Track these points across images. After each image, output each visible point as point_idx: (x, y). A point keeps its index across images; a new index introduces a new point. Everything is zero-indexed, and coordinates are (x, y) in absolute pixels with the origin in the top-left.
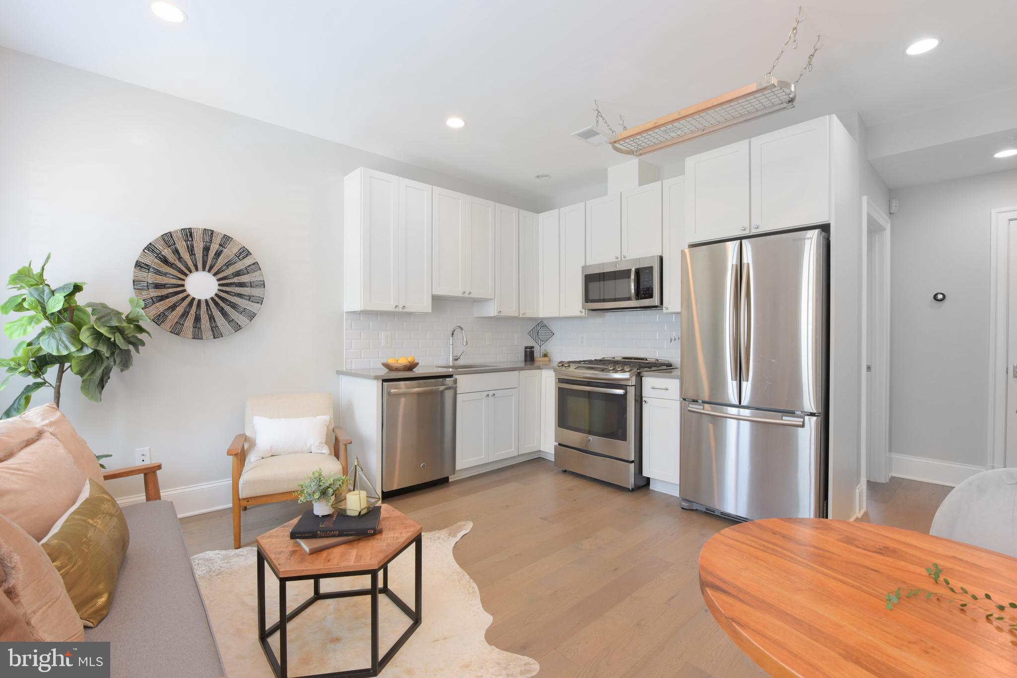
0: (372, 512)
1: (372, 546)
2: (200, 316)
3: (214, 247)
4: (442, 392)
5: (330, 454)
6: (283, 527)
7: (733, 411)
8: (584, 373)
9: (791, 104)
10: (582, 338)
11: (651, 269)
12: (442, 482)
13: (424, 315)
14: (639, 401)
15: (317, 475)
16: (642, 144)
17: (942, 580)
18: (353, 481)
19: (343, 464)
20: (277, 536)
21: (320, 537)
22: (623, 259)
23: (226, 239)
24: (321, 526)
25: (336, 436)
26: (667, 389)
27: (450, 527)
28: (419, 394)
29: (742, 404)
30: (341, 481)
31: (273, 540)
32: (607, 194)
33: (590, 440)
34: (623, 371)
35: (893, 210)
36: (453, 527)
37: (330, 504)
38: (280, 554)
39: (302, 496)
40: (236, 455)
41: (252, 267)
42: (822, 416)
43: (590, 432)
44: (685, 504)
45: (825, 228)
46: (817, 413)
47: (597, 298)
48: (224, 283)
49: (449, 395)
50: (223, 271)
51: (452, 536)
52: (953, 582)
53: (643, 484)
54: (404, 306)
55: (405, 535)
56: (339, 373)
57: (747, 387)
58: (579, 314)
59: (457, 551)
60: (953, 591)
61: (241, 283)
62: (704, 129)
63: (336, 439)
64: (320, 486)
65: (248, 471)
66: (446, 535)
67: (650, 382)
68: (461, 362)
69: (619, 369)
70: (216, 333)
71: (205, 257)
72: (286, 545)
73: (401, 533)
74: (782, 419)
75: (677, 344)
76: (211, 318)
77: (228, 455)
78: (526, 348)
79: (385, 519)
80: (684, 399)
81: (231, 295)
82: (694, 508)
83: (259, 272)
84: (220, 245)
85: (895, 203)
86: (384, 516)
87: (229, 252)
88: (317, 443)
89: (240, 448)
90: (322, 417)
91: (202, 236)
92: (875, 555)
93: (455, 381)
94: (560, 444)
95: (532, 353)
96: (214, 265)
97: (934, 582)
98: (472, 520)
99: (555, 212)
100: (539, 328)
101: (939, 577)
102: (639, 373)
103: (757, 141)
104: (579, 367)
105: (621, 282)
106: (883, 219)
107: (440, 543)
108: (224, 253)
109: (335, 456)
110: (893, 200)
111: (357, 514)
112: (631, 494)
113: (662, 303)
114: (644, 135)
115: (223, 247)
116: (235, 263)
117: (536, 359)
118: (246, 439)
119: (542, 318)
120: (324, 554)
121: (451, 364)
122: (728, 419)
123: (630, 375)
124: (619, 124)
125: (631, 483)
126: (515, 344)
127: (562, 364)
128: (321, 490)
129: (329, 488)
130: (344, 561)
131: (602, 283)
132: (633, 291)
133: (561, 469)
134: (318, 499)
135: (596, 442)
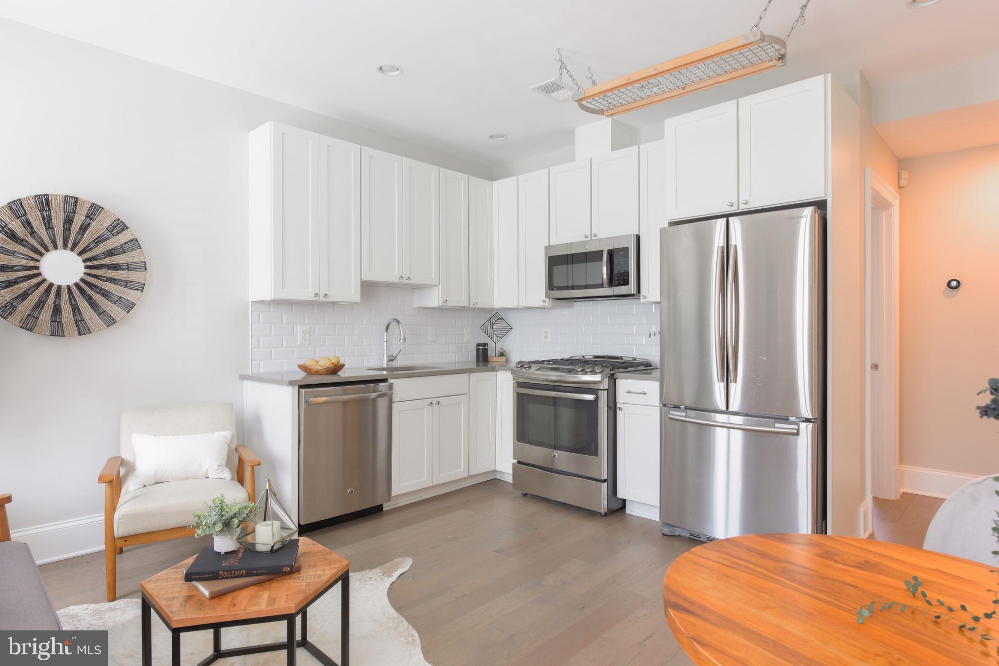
0: (287, 547)
1: (288, 587)
2: (61, 307)
3: (79, 220)
4: (374, 400)
5: (232, 479)
6: (175, 568)
7: (721, 418)
8: (548, 375)
9: (780, 61)
10: (546, 332)
11: (626, 250)
12: (376, 511)
13: (352, 305)
14: (613, 408)
15: (218, 502)
16: (614, 103)
17: (920, 593)
18: (264, 509)
19: (249, 489)
20: (167, 579)
21: (223, 578)
22: (593, 238)
23: (95, 210)
24: (223, 565)
25: (239, 457)
26: (645, 394)
27: (384, 565)
28: (345, 403)
29: (730, 410)
30: (249, 509)
31: (162, 584)
32: (574, 160)
33: (554, 456)
34: (593, 372)
35: (903, 183)
36: (388, 565)
37: (235, 538)
38: (172, 601)
39: (199, 529)
40: (110, 482)
41: (129, 244)
42: (819, 421)
43: (556, 447)
44: (667, 530)
45: (821, 205)
46: (813, 419)
47: (565, 284)
48: (92, 264)
49: (382, 403)
50: (90, 249)
51: (387, 576)
52: (932, 595)
53: (619, 508)
54: (326, 295)
55: (328, 572)
56: (243, 377)
57: (736, 389)
58: (541, 304)
59: (393, 593)
60: (929, 603)
61: (114, 264)
62: (684, 88)
63: (240, 460)
64: (223, 515)
65: (127, 502)
66: (379, 575)
67: (625, 384)
68: (397, 363)
69: (588, 371)
70: (82, 329)
71: (67, 233)
72: (179, 590)
73: (324, 570)
74: (774, 427)
75: (657, 339)
76: (76, 309)
77: (99, 483)
78: (478, 345)
79: (303, 554)
80: (665, 405)
81: (101, 280)
82: (677, 534)
83: (139, 250)
84: (87, 216)
85: (905, 175)
86: (303, 551)
87: (99, 226)
88: (215, 466)
89: (115, 472)
90: (222, 433)
91: (62, 204)
92: (855, 570)
93: (391, 387)
94: (519, 462)
95: (485, 351)
96: (79, 242)
97: (912, 595)
98: (413, 556)
99: (513, 179)
100: (494, 321)
101: (917, 590)
102: (612, 375)
103: (746, 102)
104: (541, 367)
105: (592, 266)
106: (890, 193)
107: (372, 584)
108: (92, 226)
109: (238, 481)
110: (902, 172)
111: (268, 548)
112: (603, 519)
113: (639, 291)
114: (616, 92)
115: (91, 219)
116: (107, 239)
117: (490, 359)
118: (123, 462)
119: (497, 309)
120: (228, 598)
121: (385, 366)
122: (717, 428)
123: (602, 376)
124: (587, 78)
125: (603, 505)
126: (465, 341)
127: (521, 364)
128: (223, 521)
129: (234, 518)
130: (254, 605)
131: (570, 266)
132: (605, 277)
133: (521, 492)
134: (220, 531)
135: (563, 459)
